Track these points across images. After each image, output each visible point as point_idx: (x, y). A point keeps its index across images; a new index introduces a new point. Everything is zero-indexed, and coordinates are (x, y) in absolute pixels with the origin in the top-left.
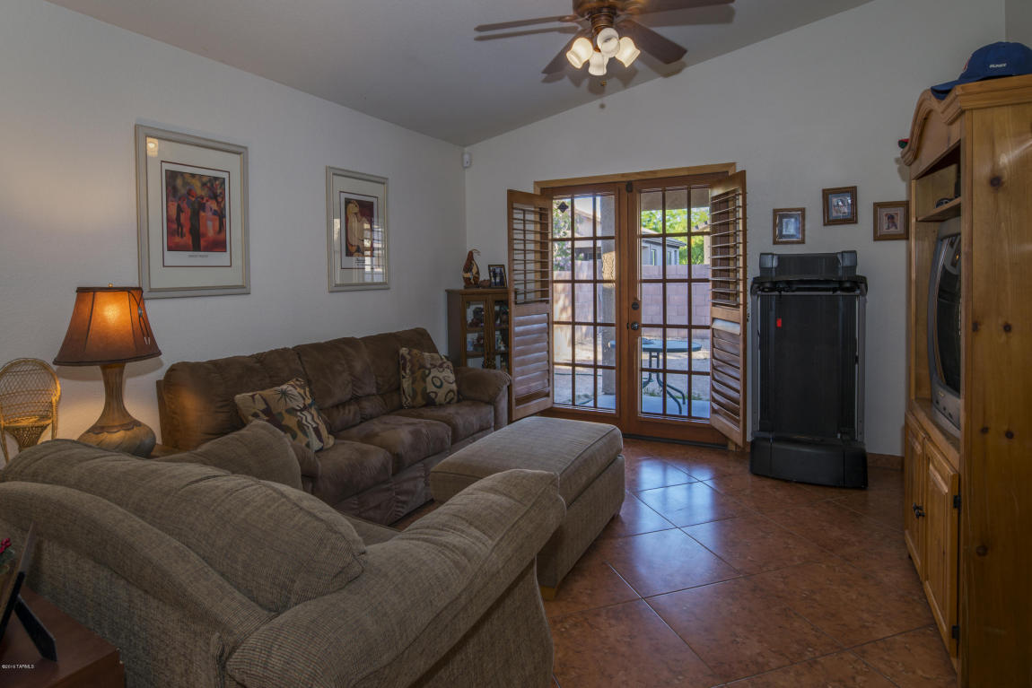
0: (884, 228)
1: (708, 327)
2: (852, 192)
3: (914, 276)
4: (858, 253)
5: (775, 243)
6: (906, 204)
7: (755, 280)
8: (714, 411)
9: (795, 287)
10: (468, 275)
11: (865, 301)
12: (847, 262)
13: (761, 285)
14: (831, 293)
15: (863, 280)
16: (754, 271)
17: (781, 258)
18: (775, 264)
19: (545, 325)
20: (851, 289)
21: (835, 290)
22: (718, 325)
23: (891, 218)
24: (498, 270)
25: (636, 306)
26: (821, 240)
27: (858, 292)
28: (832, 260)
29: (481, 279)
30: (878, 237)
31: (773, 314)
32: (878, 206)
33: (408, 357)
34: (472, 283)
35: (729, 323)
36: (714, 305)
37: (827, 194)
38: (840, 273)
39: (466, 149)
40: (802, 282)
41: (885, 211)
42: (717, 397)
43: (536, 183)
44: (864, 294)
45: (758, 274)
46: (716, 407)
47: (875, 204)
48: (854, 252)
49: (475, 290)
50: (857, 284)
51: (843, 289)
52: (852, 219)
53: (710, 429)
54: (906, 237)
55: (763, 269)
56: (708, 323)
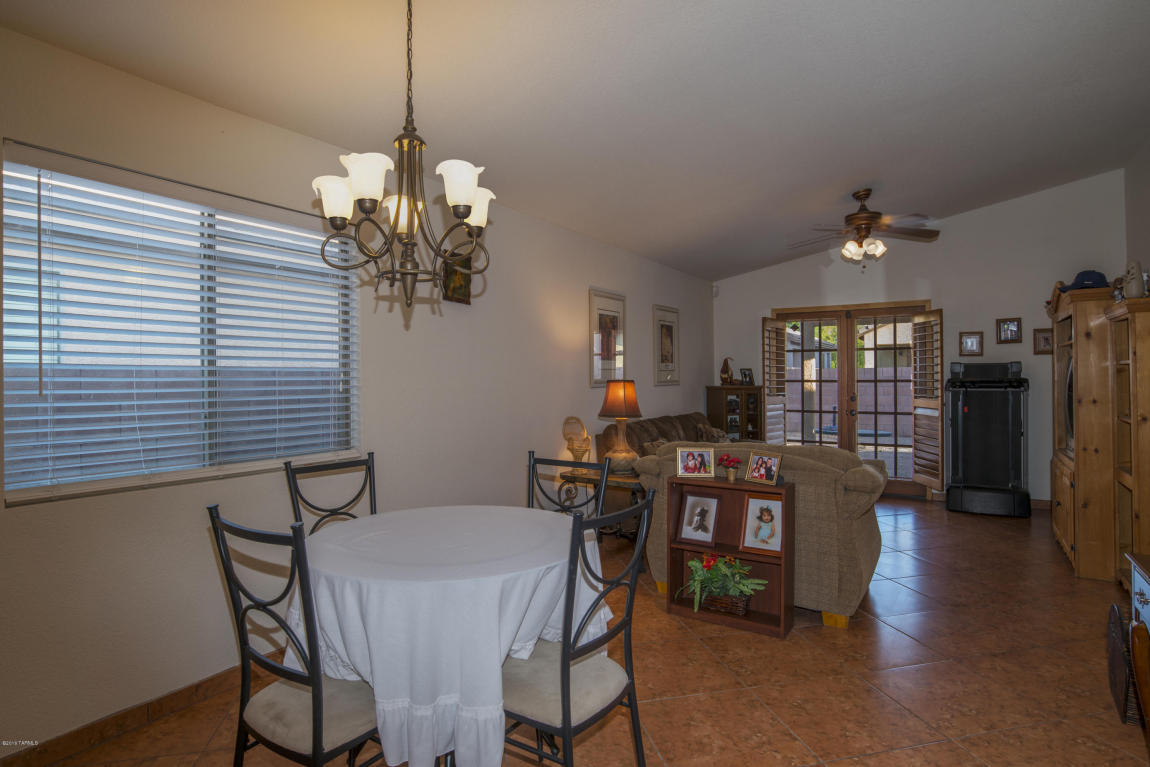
0: (1042, 346)
1: (910, 414)
2: (1019, 321)
3: (1056, 378)
4: (1023, 363)
5: (961, 355)
6: (1052, 330)
7: (949, 381)
8: (916, 472)
9: (977, 385)
10: (726, 376)
11: (1028, 395)
12: (1014, 369)
13: (954, 383)
14: (1003, 390)
15: (1026, 381)
16: (947, 376)
17: (967, 367)
18: (962, 370)
19: (782, 412)
20: (1018, 387)
21: (1006, 387)
22: (919, 411)
23: (1046, 339)
24: (747, 373)
25: (853, 399)
26: (996, 354)
27: (1022, 389)
28: (1004, 367)
29: (735, 378)
30: (1037, 352)
31: (960, 403)
32: (1037, 331)
33: (704, 430)
34: (727, 381)
35: (928, 410)
36: (916, 397)
37: (1000, 323)
38: (1010, 376)
39: (715, 284)
40: (982, 382)
41: (1041, 336)
42: (919, 461)
43: (773, 310)
44: (1027, 389)
45: (950, 377)
46: (917, 467)
47: (1035, 330)
48: (1019, 363)
49: (729, 387)
50: (1021, 383)
51: (1014, 387)
52: (1017, 339)
53: (914, 484)
54: (1052, 353)
55: (952, 373)
56: (911, 410)
